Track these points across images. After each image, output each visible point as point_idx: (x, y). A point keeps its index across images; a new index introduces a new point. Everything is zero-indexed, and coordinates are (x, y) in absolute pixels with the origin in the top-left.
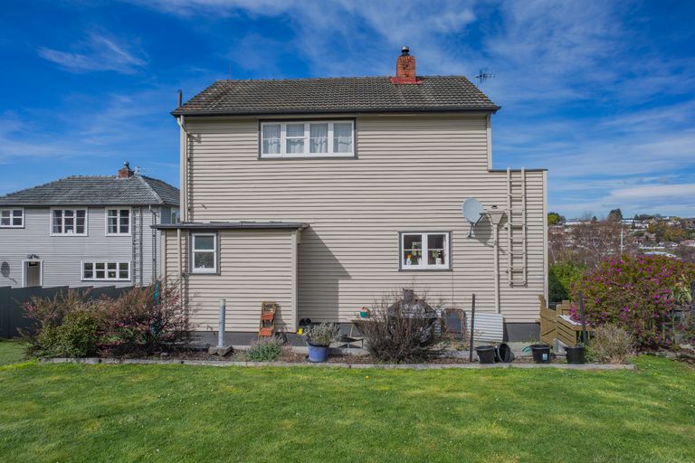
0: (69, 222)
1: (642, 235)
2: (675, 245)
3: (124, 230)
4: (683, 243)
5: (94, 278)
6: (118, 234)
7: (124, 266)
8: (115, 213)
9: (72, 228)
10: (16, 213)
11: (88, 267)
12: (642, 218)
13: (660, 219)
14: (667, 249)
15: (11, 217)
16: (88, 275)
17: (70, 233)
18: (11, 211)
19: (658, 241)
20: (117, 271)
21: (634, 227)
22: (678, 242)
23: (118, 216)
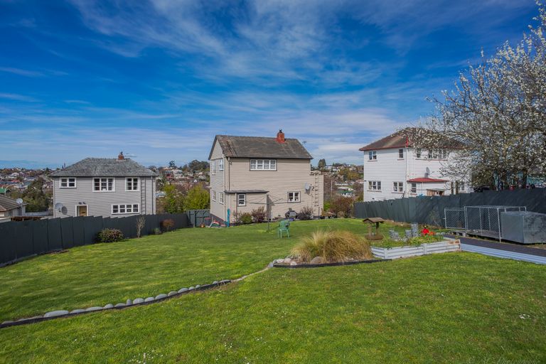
0: (104, 185)
1: (336, 176)
2: (353, 183)
3: (135, 188)
4: (357, 181)
5: (119, 212)
6: (132, 190)
7: (135, 206)
8: (130, 180)
9: (106, 188)
10: (70, 180)
11: (115, 207)
12: (336, 165)
13: (346, 167)
14: (349, 186)
15: (68, 182)
16: (115, 211)
17: (104, 190)
18: (68, 179)
19: (345, 180)
20: (132, 208)
21: (332, 171)
22: (354, 180)
23: (132, 182)
